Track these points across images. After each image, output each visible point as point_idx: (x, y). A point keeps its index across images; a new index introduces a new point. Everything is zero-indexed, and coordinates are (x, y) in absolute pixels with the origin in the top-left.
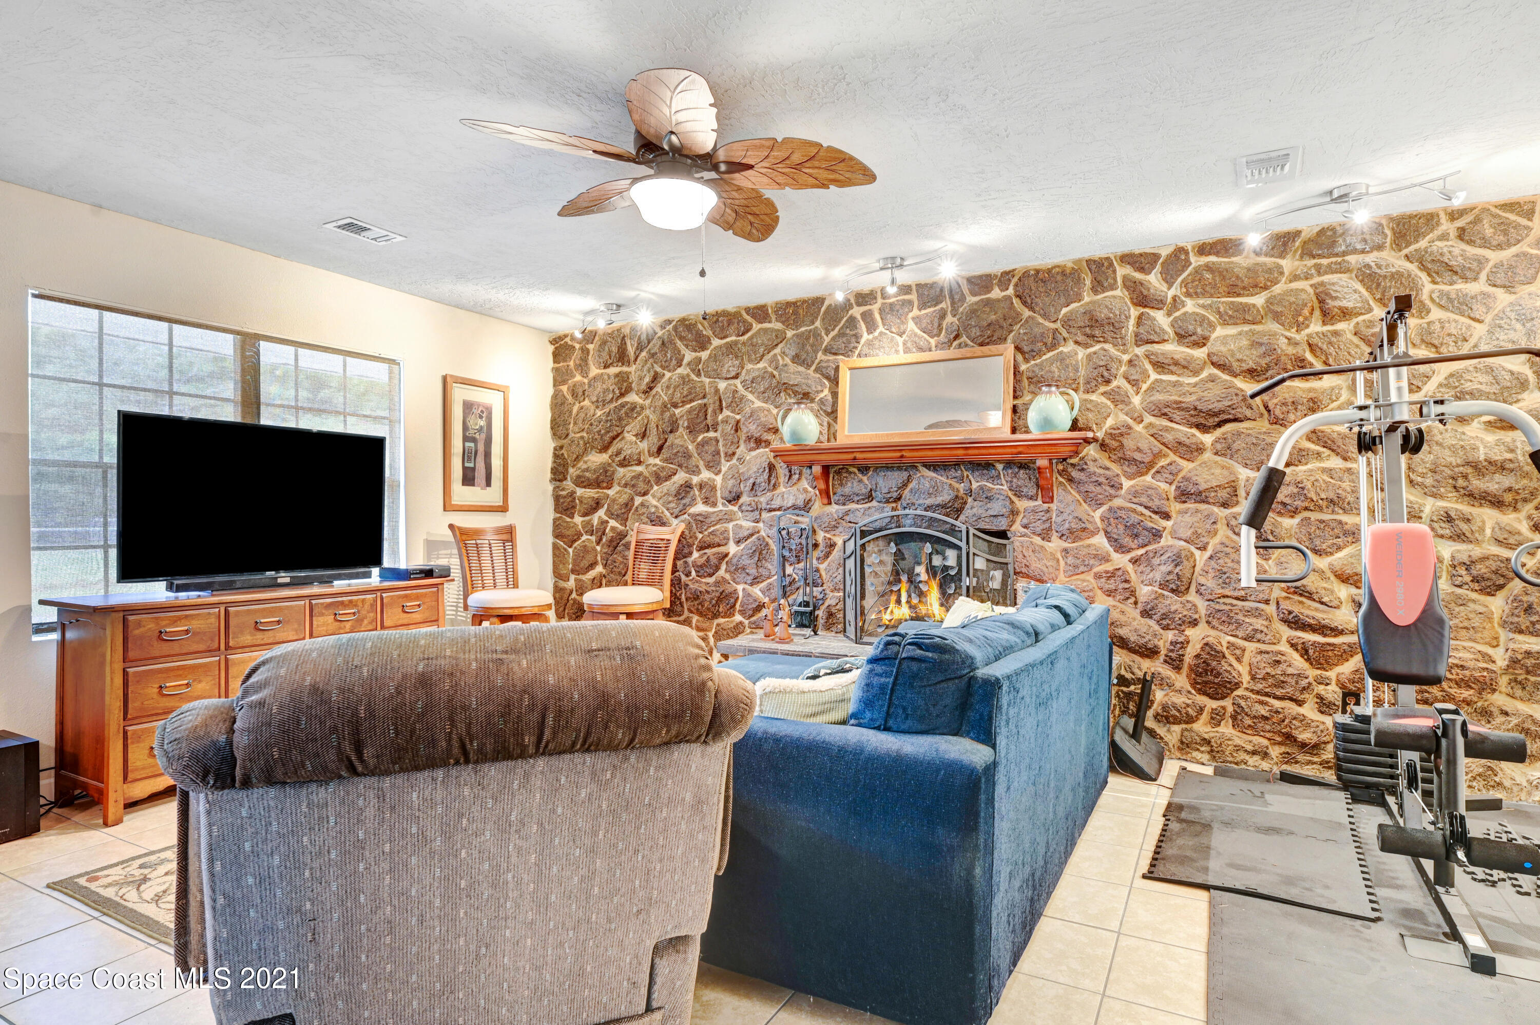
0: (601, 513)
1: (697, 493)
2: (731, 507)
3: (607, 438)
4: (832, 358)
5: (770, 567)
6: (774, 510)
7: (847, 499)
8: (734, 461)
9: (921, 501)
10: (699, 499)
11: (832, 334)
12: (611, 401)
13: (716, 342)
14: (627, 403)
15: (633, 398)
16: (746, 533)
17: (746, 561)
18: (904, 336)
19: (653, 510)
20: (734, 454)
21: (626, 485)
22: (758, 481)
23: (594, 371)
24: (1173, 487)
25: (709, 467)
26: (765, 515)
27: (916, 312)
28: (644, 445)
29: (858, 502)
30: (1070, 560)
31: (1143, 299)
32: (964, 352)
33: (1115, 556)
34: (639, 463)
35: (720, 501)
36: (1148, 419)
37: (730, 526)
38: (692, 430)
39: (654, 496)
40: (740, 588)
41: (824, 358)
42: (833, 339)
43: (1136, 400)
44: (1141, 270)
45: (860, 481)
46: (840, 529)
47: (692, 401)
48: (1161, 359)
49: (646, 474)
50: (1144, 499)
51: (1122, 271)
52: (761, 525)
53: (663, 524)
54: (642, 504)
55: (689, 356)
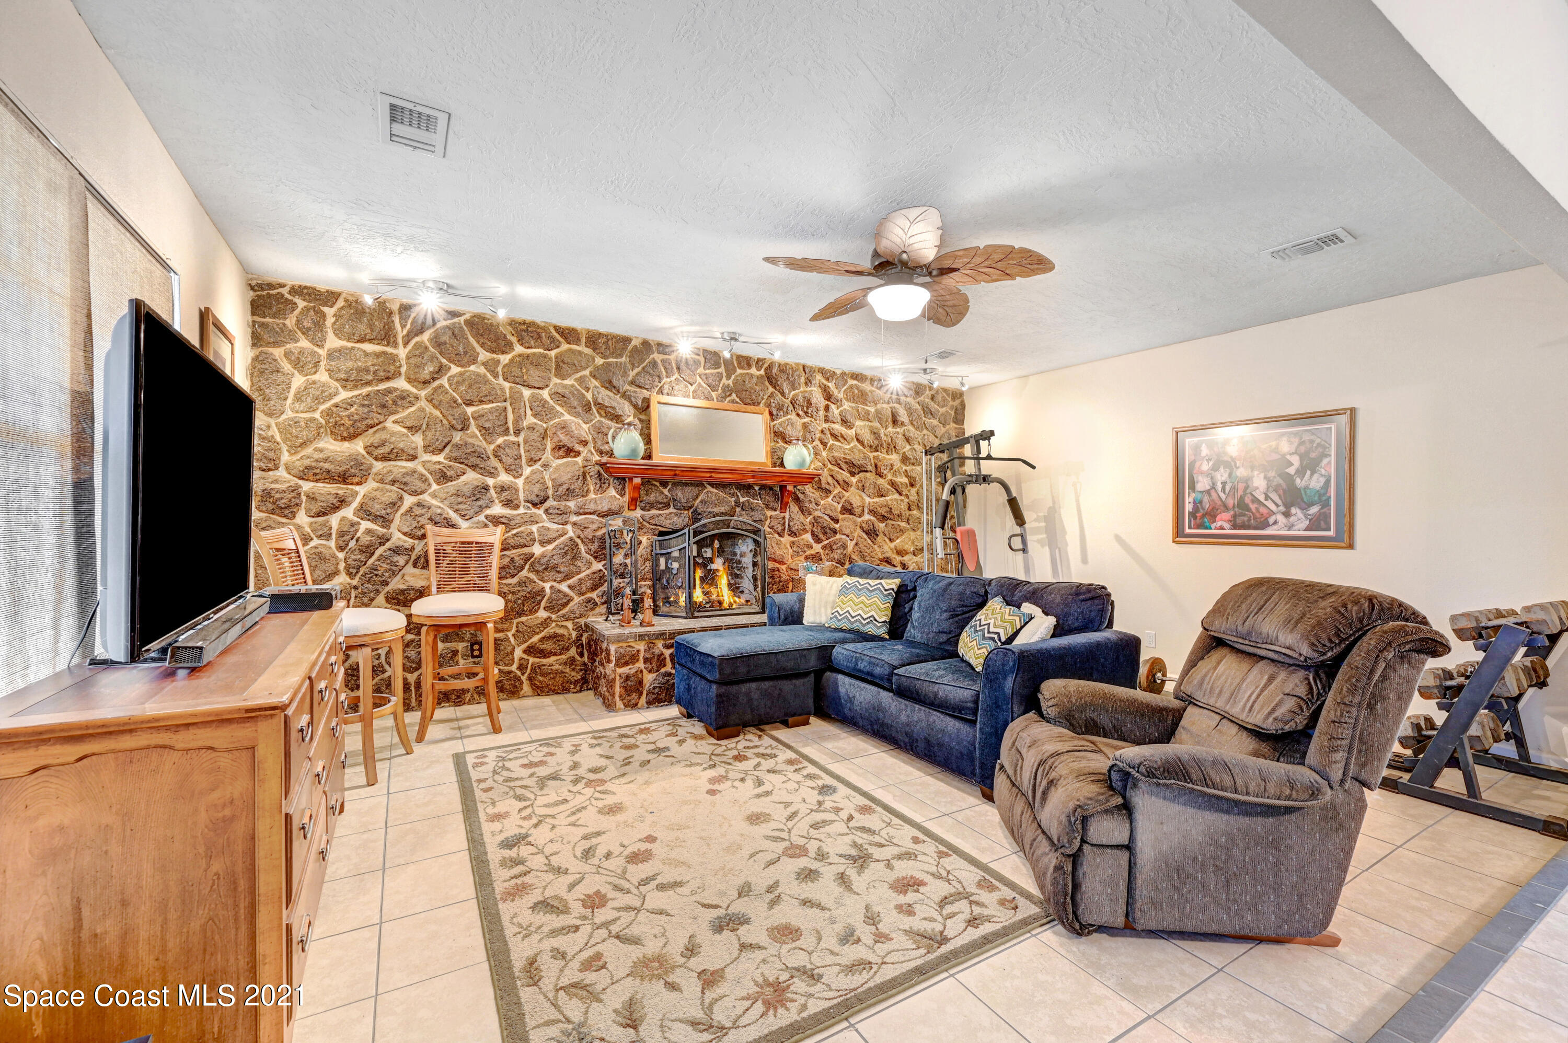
0: (348, 512)
1: (494, 495)
2: (534, 510)
3: (362, 426)
4: (638, 390)
5: (580, 564)
6: (587, 513)
7: (652, 506)
8: (537, 466)
9: (710, 510)
10: (497, 501)
11: (637, 370)
12: (368, 383)
13: (519, 349)
14: (396, 389)
15: (401, 384)
16: (555, 535)
17: (557, 560)
18: (694, 386)
19: (439, 511)
20: (540, 459)
21: (393, 482)
22: (572, 487)
23: (333, 342)
24: (840, 506)
25: (508, 470)
26: (574, 518)
27: (701, 370)
28: (418, 440)
29: (659, 509)
30: (795, 549)
31: (828, 397)
32: (736, 406)
33: (814, 545)
34: (413, 458)
35: (523, 503)
36: (830, 466)
37: (534, 528)
38: (487, 432)
39: (434, 496)
40: (547, 586)
41: (629, 388)
42: (638, 374)
43: (824, 454)
44: (827, 379)
45: (662, 492)
46: (645, 530)
47: (491, 402)
48: (836, 432)
49: (421, 469)
50: (828, 512)
51: (819, 377)
52: (569, 527)
53: (453, 526)
54: (419, 505)
55: (484, 355)
